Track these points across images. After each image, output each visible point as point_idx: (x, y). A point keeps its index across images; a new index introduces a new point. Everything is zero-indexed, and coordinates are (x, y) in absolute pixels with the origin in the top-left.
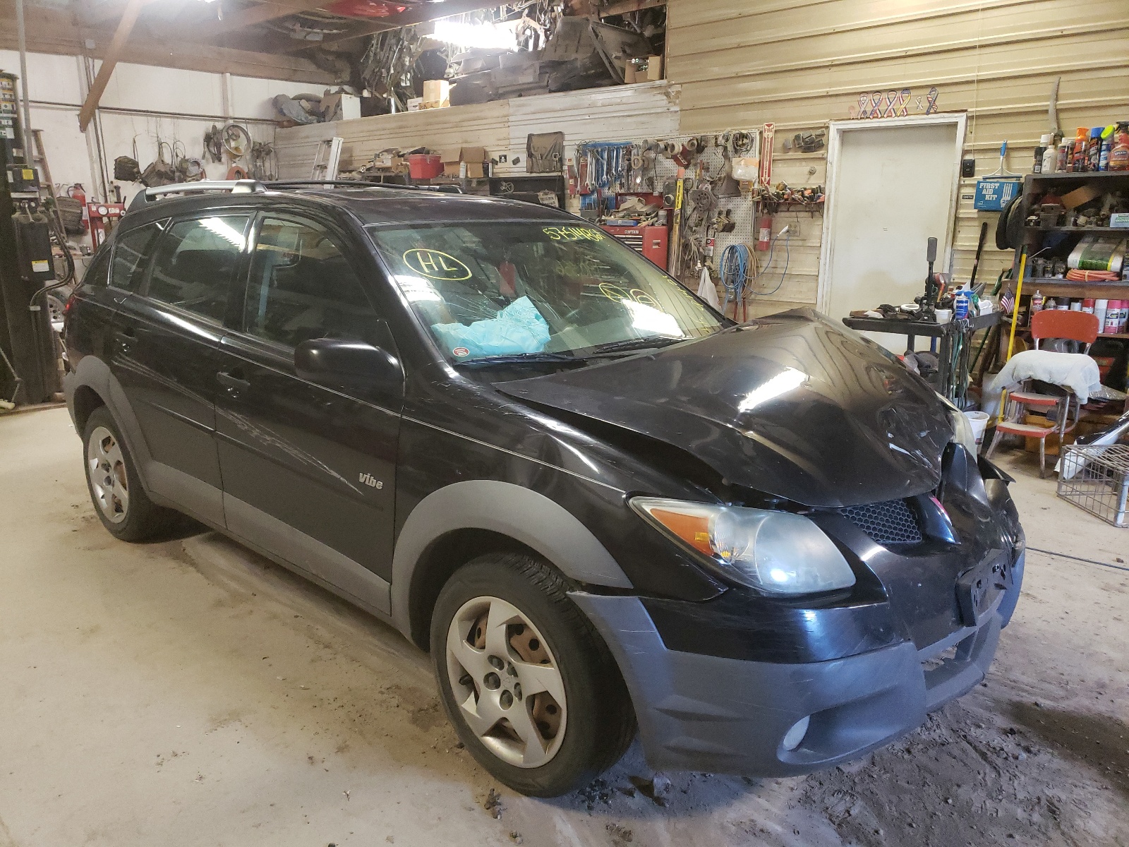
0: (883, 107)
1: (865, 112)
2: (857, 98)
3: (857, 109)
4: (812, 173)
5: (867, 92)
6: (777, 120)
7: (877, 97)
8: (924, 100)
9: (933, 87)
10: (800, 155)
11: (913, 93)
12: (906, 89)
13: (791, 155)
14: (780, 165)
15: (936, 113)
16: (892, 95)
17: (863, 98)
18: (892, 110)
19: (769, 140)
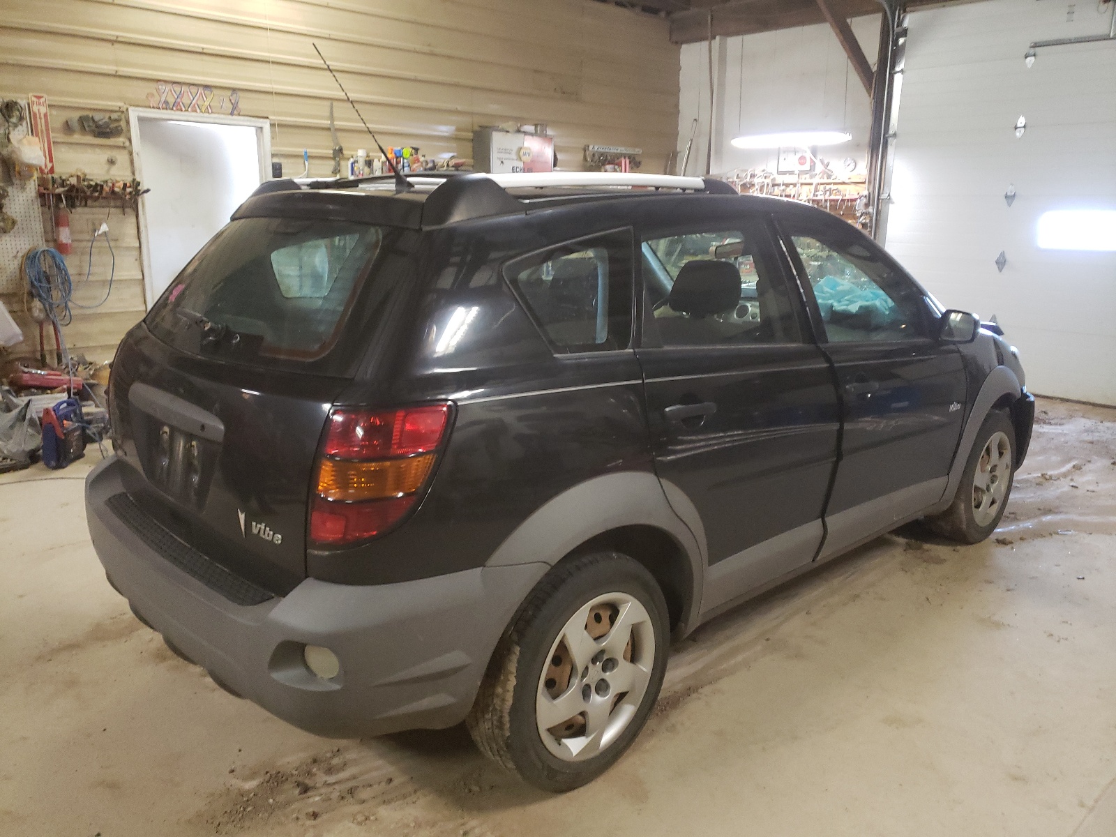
0: (186, 100)
1: (166, 102)
2: (154, 85)
3: (157, 98)
4: (111, 162)
5: (165, 82)
6: (49, 92)
7: (177, 88)
8: (227, 100)
9: (234, 90)
10: (90, 139)
11: (216, 92)
12: (206, 87)
13: (77, 137)
14: (63, 150)
15: (239, 115)
16: (194, 89)
17: (162, 87)
18: (196, 106)
19: (42, 116)
